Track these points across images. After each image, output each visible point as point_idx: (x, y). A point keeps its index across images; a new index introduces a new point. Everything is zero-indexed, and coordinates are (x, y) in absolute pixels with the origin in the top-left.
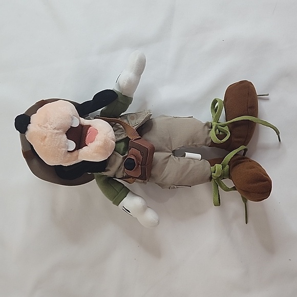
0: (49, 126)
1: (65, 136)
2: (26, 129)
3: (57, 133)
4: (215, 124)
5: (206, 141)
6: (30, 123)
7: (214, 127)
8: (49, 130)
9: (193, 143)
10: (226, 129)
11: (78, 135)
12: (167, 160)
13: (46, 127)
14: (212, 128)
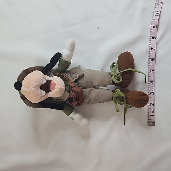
0: (31, 86)
1: (40, 89)
2: (21, 89)
3: (36, 89)
4: (113, 73)
5: (109, 82)
6: (22, 86)
7: (113, 75)
8: (32, 89)
9: (103, 83)
10: (119, 75)
11: (46, 87)
12: (90, 91)
13: (30, 87)
14: (112, 75)
